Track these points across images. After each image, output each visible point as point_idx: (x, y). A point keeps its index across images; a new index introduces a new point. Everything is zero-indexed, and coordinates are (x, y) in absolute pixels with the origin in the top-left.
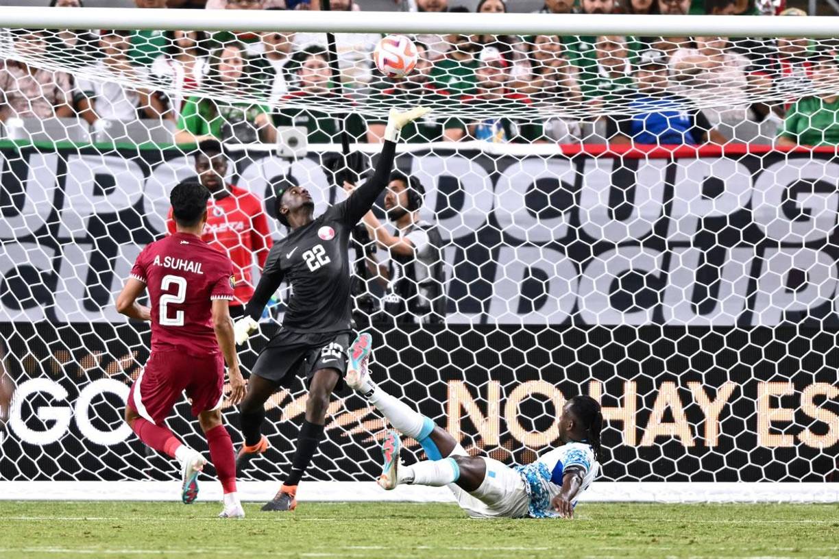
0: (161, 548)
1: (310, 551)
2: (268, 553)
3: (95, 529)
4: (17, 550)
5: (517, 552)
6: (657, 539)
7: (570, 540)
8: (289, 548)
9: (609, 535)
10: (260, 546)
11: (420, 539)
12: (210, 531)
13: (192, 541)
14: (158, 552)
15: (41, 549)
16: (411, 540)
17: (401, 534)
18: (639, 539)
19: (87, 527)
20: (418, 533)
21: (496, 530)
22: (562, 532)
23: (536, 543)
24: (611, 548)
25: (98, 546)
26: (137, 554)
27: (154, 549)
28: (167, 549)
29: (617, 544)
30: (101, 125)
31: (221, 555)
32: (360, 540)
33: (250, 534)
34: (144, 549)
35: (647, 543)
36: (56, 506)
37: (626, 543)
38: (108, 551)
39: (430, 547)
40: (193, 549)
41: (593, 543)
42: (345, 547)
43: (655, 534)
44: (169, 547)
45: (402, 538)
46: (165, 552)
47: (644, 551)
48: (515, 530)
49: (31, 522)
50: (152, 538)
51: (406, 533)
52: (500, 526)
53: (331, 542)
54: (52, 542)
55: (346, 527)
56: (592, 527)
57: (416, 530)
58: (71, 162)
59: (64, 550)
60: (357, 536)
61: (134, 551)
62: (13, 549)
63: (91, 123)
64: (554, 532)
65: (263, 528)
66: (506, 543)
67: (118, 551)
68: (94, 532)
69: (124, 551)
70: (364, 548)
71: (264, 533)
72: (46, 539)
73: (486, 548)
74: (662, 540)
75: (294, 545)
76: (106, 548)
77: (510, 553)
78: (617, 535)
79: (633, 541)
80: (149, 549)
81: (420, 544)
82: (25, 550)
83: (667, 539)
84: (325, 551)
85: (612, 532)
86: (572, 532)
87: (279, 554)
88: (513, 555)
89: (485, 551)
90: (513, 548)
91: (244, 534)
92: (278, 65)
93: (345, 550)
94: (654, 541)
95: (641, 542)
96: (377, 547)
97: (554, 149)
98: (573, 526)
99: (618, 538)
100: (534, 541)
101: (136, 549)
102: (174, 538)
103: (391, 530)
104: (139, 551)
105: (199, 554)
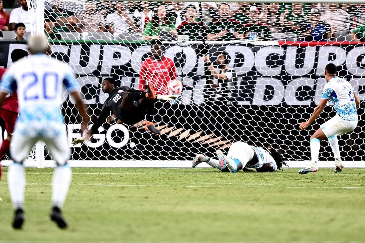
0: (137, 184)
1: (190, 185)
2: (175, 186)
3: (113, 177)
4: (86, 185)
5: (263, 186)
6: (312, 181)
7: (281, 181)
8: (182, 184)
9: (295, 179)
10: (172, 183)
11: (229, 181)
12: (154, 178)
13: (148, 182)
14: (136, 185)
15: (94, 184)
16: (225, 181)
17: (222, 179)
18: (306, 181)
19: (111, 177)
20: (228, 179)
21: (256, 177)
22: (279, 178)
23: (270, 182)
24: (296, 184)
25: (115, 183)
26: (129, 186)
27: (135, 184)
28: (139, 184)
29: (298, 183)
30: (116, 35)
31: (158, 186)
32: (207, 181)
33: (168, 179)
34: (131, 184)
35: (309, 182)
36: (100, 169)
37: (301, 182)
38: (118, 185)
39: (232, 184)
40: (148, 184)
41: (290, 182)
42: (202, 184)
43: (312, 179)
44: (140, 184)
45: (222, 180)
46: (138, 185)
47: (308, 185)
48: (262, 178)
49: (91, 175)
50: (134, 180)
51: (224, 179)
52: (257, 176)
53: (197, 182)
54: (98, 182)
55: (202, 177)
56: (290, 177)
57: (227, 178)
58: (105, 47)
59: (103, 185)
60: (206, 180)
61: (128, 185)
62: (85, 185)
63: (112, 34)
64: (276, 178)
65: (173, 177)
66: (259, 182)
67: (122, 185)
68: (113, 178)
69: (124, 185)
70: (209, 184)
71: (173, 179)
72: (96, 181)
73: (252, 184)
74: (314, 181)
75: (184, 183)
76: (118, 184)
77: (261, 186)
78: (298, 179)
79: (304, 182)
80: (133, 184)
81: (228, 182)
82: (89, 185)
83: (316, 181)
84: (195, 185)
85: (296, 179)
86: (282, 178)
87: (179, 186)
88: (262, 187)
89: (251, 185)
90: (261, 184)
91: (166, 179)
92: (178, 13)
93: (202, 185)
94: (311, 181)
95: (307, 182)
96: (213, 184)
97: (276, 43)
98: (283, 176)
99: (299, 180)
100: (269, 182)
101: (128, 184)
102: (141, 181)
103: (218, 178)
104: (129, 185)
105: (151, 186)
